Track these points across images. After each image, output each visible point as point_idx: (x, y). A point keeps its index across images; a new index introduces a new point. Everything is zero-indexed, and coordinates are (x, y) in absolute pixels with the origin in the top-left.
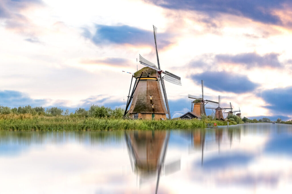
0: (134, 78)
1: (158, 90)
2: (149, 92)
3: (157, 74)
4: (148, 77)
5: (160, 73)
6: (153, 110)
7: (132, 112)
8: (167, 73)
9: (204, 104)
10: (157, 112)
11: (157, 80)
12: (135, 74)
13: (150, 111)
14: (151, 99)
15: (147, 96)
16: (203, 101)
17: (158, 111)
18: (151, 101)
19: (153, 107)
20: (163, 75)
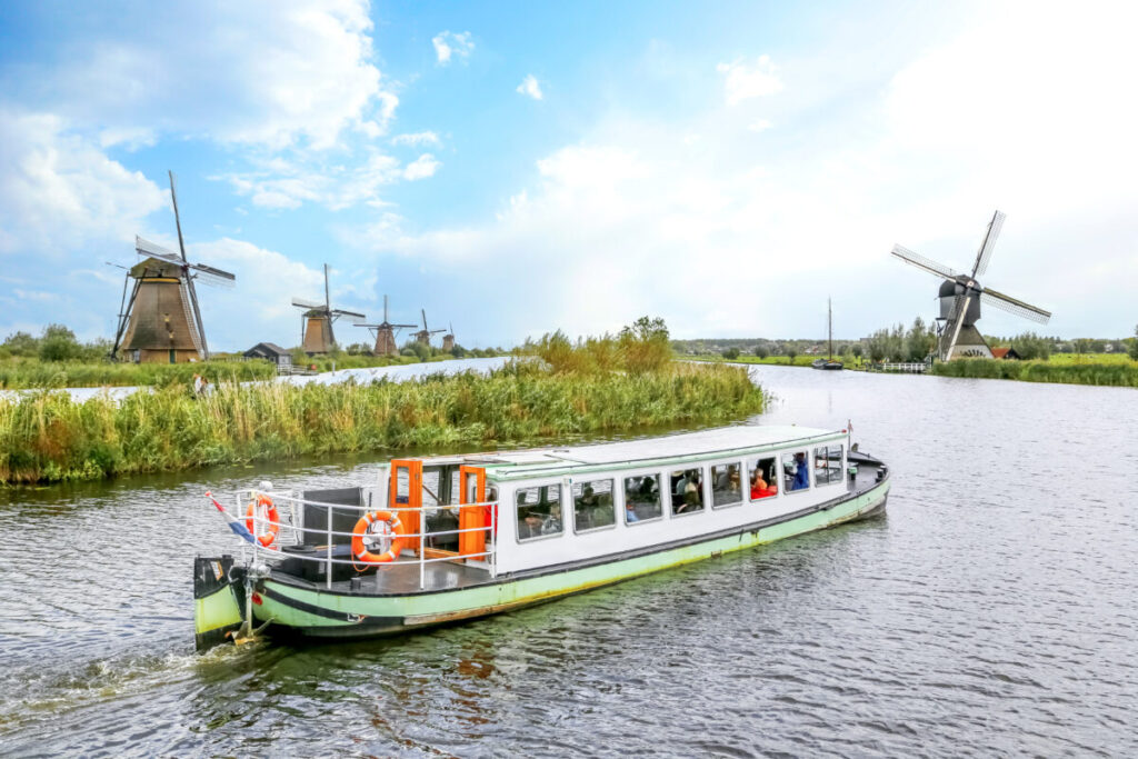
0: (130, 278)
1: (180, 302)
2: (163, 307)
3: (180, 272)
4: (160, 276)
5: (185, 269)
6: (172, 342)
7: (126, 348)
8: (201, 267)
9: (329, 319)
10: (181, 348)
11: (180, 283)
12: (133, 269)
13: (166, 345)
14: (167, 320)
15: (158, 314)
16: (327, 313)
17: (183, 344)
18: (167, 324)
19: (171, 337)
20: (192, 272)
